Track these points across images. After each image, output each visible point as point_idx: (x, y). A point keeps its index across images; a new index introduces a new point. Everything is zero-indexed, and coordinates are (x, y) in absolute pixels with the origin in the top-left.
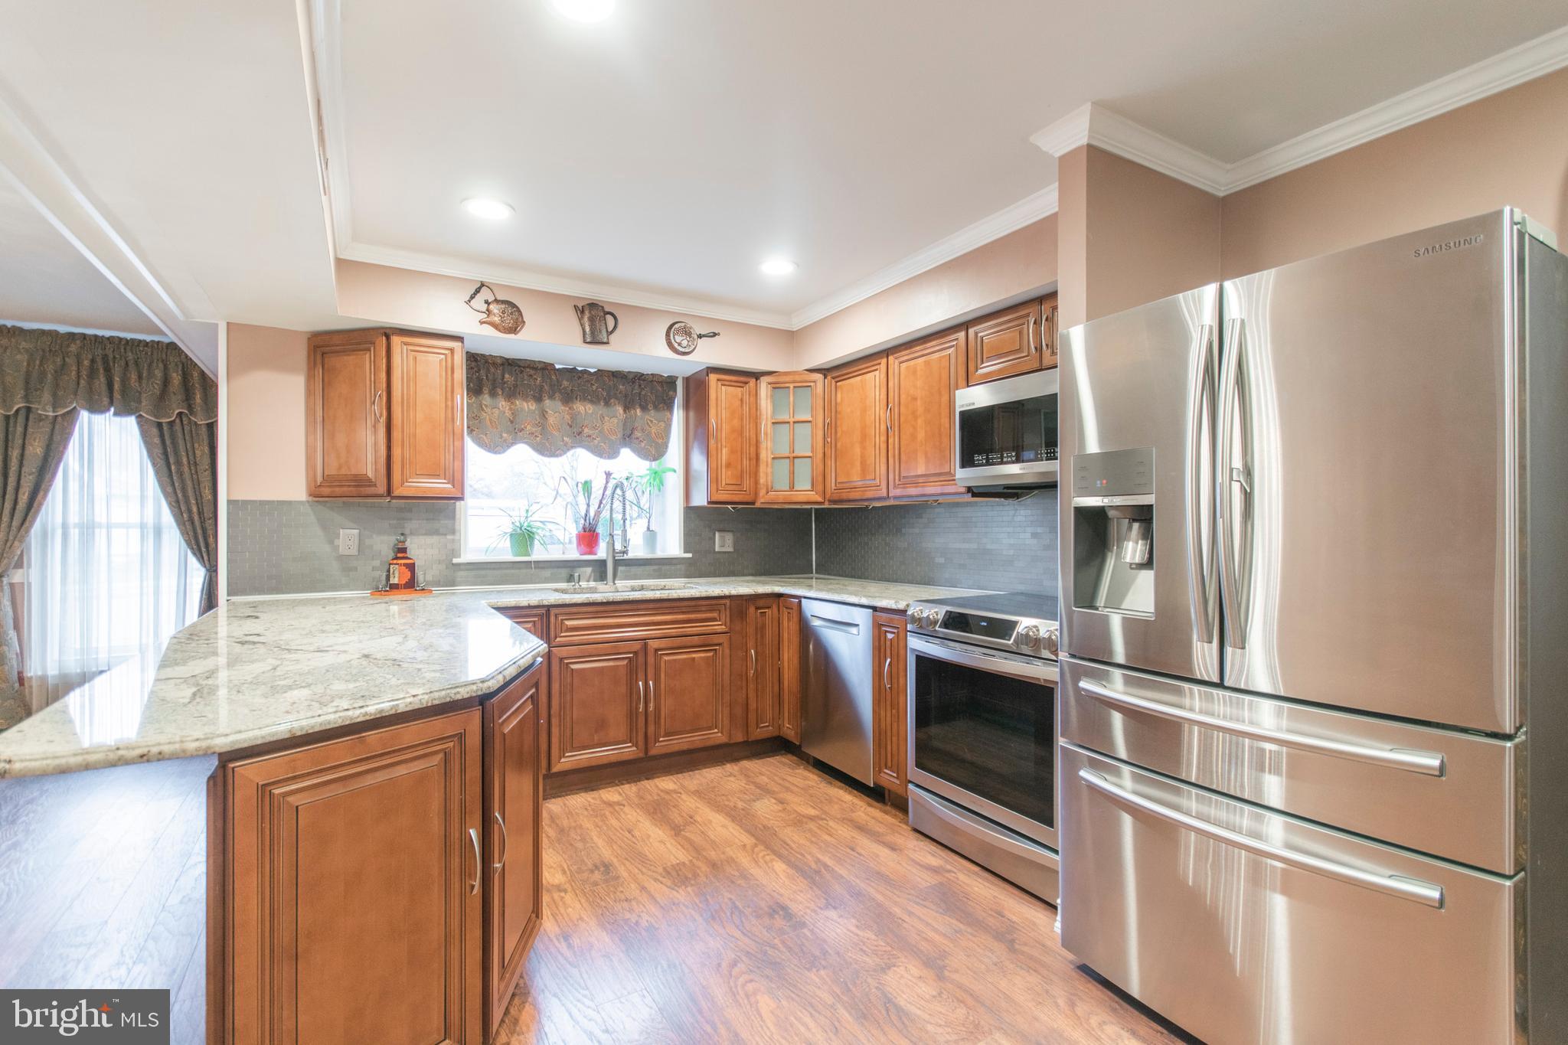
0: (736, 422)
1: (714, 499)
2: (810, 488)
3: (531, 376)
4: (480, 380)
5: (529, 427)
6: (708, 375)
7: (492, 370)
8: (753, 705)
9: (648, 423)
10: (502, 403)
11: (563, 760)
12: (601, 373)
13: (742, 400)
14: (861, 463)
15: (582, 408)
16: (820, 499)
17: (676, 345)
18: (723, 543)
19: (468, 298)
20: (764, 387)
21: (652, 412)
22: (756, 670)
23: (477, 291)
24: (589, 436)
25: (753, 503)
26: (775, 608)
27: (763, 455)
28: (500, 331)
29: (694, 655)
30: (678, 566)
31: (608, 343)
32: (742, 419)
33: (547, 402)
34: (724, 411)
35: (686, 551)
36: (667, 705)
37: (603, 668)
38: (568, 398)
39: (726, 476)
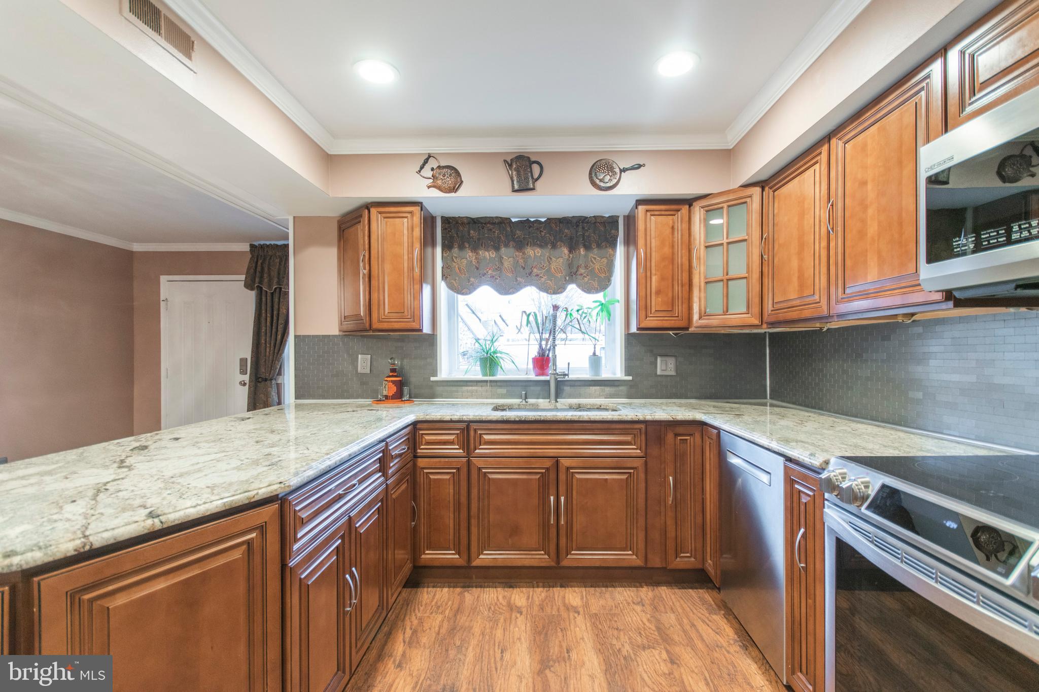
0: (667, 250)
1: (642, 325)
2: (744, 310)
3: (491, 230)
4: (452, 237)
5: (490, 272)
6: (637, 208)
7: (461, 228)
8: (671, 533)
9: (592, 261)
10: (469, 254)
11: (481, 556)
12: (549, 220)
13: (673, 228)
14: (799, 277)
15: (532, 252)
16: (756, 322)
17: (598, 182)
18: (665, 367)
19: (419, 169)
20: (698, 214)
21: (596, 251)
22: (675, 498)
23: (426, 162)
24: (537, 275)
25: (687, 329)
26: (698, 436)
27: (696, 280)
28: (442, 191)
29: (606, 477)
30: (621, 388)
31: (533, 189)
32: (673, 246)
33: (503, 250)
34: (653, 241)
35: (628, 373)
36: (579, 521)
37: (517, 479)
38: (520, 245)
39: (656, 303)
